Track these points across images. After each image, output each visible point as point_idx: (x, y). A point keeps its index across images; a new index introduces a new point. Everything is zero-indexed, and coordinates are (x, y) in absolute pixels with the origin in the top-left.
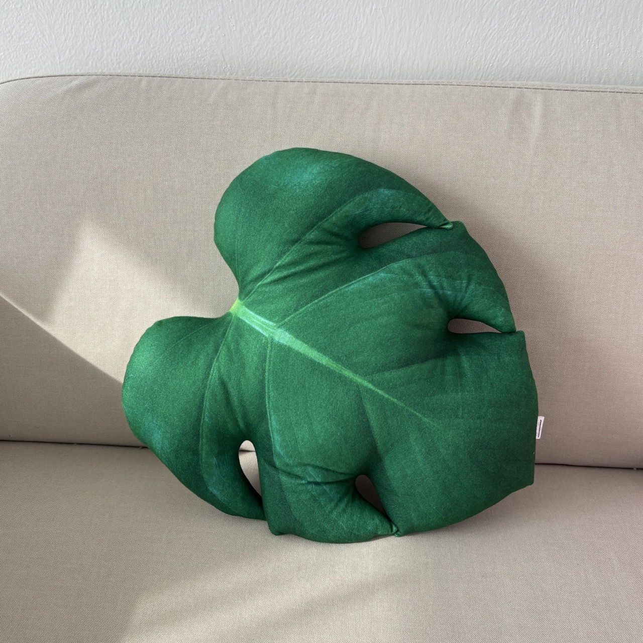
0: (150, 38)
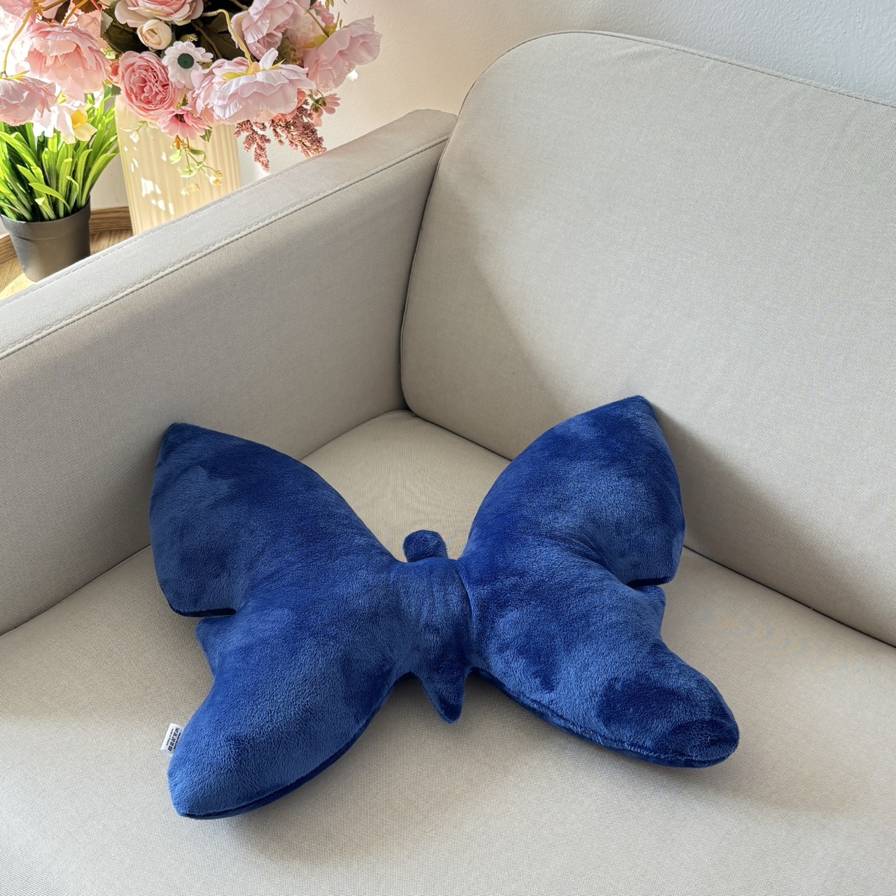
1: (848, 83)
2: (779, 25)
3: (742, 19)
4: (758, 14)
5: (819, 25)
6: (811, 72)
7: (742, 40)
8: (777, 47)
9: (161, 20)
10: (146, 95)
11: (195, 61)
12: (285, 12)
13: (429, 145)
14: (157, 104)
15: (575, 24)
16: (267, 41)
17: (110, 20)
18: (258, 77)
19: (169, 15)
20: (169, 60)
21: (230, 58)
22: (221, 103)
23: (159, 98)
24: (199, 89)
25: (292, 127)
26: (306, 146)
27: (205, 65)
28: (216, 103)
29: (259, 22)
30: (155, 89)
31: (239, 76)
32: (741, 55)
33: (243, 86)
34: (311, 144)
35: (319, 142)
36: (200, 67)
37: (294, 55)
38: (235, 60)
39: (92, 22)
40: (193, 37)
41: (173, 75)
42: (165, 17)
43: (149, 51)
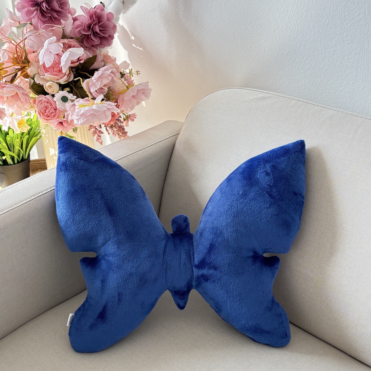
0: (314, 82)
1: (356, 110)
2: (324, 85)
3: (308, 83)
4: (315, 80)
5: (342, 85)
6: (339, 105)
7: (308, 92)
8: (324, 95)
9: (54, 82)
10: (47, 113)
11: (69, 99)
12: (108, 79)
13: (171, 135)
14: (52, 117)
15: (236, 85)
16: (100, 91)
17: (32, 81)
18: (93, 107)
19: (58, 80)
20: (56, 99)
21: (83, 98)
22: (77, 118)
23: (52, 115)
24: (69, 111)
25: (114, 127)
26: (120, 135)
27: (73, 101)
28: (75, 117)
29: (96, 83)
30: (51, 111)
31: (85, 106)
32: (308, 98)
33: (87, 111)
34: (122, 134)
35: (126, 133)
36: (70, 102)
37: (113, 97)
38: (85, 99)
39: (26, 83)
40: (68, 89)
41: (59, 105)
42: (56, 80)
43: (49, 95)
